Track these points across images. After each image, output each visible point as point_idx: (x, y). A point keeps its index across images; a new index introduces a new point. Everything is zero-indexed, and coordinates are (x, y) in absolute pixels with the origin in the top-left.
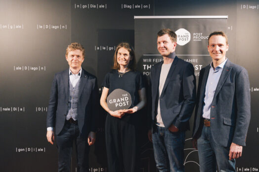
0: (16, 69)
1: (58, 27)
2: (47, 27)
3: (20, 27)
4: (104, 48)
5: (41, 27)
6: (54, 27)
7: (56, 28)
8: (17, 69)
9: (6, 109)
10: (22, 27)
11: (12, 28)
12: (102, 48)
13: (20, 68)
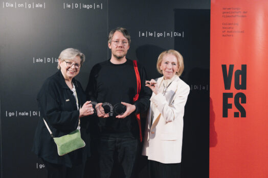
0: (35, 60)
1: (91, 6)
2: (77, 6)
3: (41, 6)
4: (151, 34)
5: (69, 6)
6: (85, 6)
7: (88, 8)
8: (37, 61)
9: (23, 114)
10: (43, 6)
11: (30, 7)
12: (148, 34)
13: (41, 60)
